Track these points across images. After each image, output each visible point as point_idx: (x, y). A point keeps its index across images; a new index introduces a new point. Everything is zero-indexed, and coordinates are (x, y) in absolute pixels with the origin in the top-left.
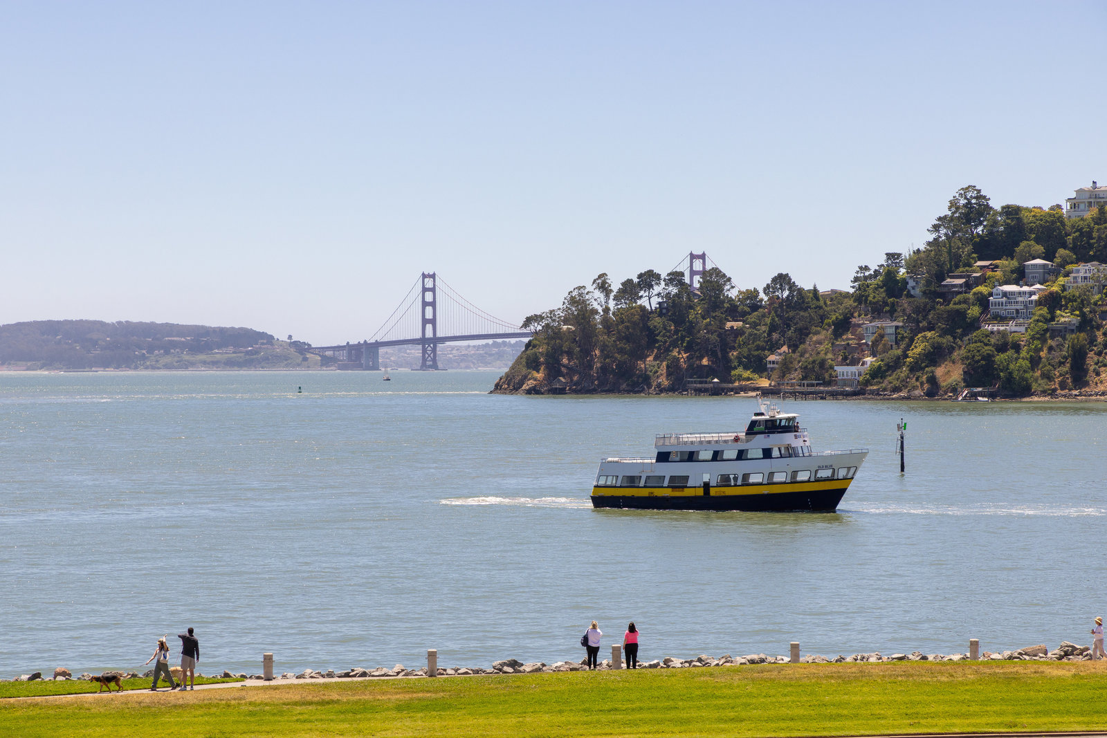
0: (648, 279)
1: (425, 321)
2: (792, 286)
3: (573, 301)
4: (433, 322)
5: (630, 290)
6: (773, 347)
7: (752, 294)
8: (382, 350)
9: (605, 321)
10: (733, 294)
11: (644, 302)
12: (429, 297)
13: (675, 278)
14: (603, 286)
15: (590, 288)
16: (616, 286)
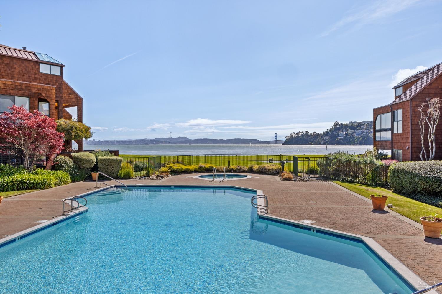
0: (299, 132)
1: (275, 139)
2: (316, 133)
3: (291, 135)
4: (276, 139)
5: (297, 134)
6: (314, 140)
7: (311, 134)
8: (271, 142)
9: (295, 137)
10: (309, 134)
11: (299, 135)
12: (276, 136)
13: (303, 132)
14: (294, 133)
15: (293, 133)
16: (296, 133)
